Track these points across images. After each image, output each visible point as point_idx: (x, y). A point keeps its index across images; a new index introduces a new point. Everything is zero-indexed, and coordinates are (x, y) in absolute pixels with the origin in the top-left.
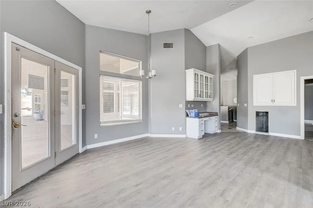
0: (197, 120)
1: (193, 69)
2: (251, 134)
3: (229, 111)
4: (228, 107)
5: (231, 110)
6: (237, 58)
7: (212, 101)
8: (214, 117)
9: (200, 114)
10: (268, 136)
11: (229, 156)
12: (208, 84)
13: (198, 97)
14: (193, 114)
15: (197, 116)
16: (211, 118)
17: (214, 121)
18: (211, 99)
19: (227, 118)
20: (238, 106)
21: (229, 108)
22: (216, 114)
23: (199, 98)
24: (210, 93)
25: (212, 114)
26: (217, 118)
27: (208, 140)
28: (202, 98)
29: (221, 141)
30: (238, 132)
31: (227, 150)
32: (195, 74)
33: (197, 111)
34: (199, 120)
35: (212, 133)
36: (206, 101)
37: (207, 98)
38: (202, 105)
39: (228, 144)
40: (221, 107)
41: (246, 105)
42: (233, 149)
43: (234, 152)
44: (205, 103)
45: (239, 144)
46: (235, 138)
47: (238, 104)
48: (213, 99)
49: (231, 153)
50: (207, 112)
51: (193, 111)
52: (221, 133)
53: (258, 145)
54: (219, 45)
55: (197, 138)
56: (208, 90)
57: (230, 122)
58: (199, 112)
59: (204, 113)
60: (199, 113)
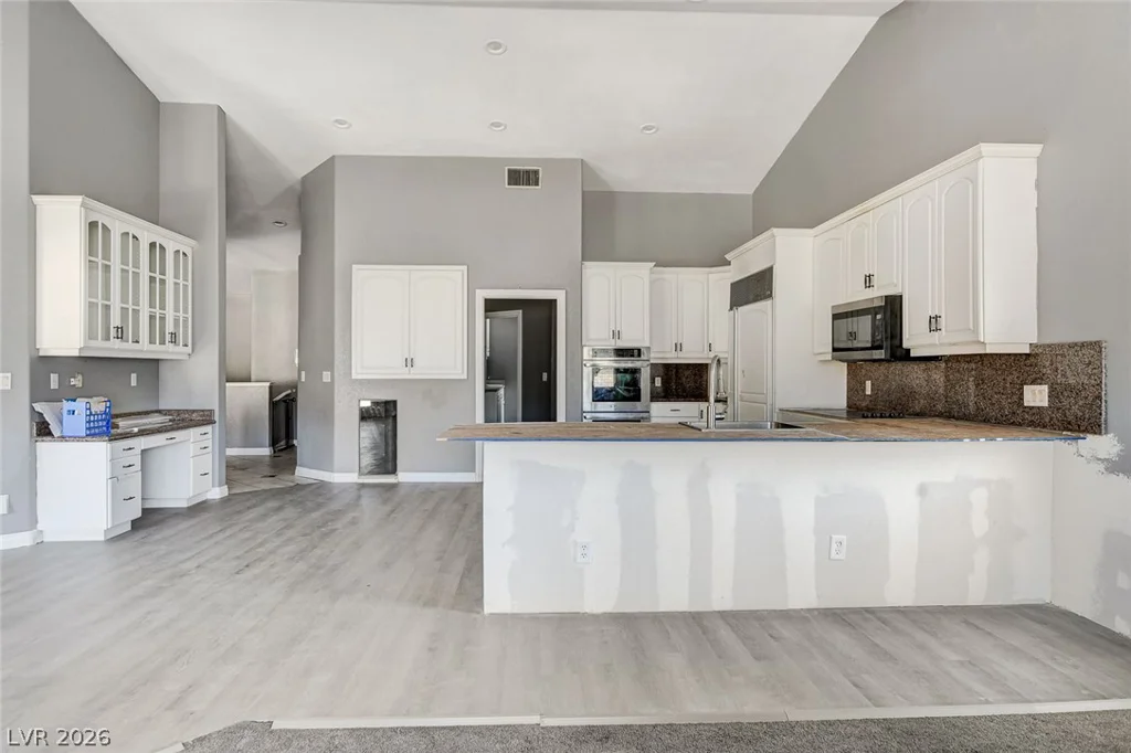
0: (100, 449)
1: (79, 199)
2: (345, 487)
3: (273, 405)
4: (271, 387)
5: (284, 400)
6: (298, 187)
7: (185, 357)
8: (192, 431)
9: (123, 424)
10: (393, 487)
11: (238, 576)
12: (163, 282)
13: (108, 339)
14: (78, 423)
15: (106, 427)
16: (179, 434)
17: (192, 449)
18: (180, 348)
19: (266, 436)
20: (303, 380)
21: (273, 390)
22: (205, 419)
23: (117, 344)
24: (176, 321)
25: (183, 420)
26: (210, 436)
27: (157, 537)
28: (130, 345)
29: (219, 528)
30: (299, 487)
31: (238, 558)
32: (93, 225)
33: (98, 406)
34: (112, 448)
35: (184, 504)
36: (157, 361)
37: (157, 347)
38: (134, 376)
39: (247, 535)
40: (228, 384)
41: (326, 376)
42: (260, 550)
43: (260, 560)
44: (150, 367)
45: (288, 527)
46: (280, 509)
47: (303, 373)
48: (189, 349)
49: (247, 566)
50: (159, 412)
51: (80, 405)
52: (225, 501)
53: (354, 518)
54: (221, 113)
55: (102, 538)
56: (163, 307)
57: (277, 452)
58: (114, 412)
59: (147, 413)
60: (117, 416)
